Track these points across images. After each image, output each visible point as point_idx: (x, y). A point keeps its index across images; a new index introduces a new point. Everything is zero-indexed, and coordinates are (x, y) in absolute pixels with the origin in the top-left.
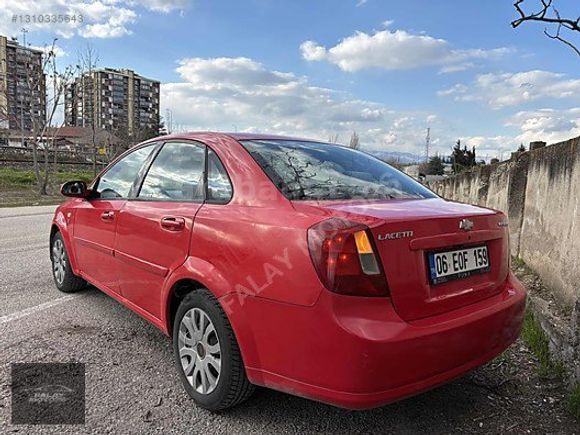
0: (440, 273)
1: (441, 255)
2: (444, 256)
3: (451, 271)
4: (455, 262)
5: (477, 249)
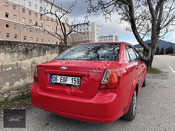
0: (53, 81)
1: (55, 76)
2: (57, 77)
3: (58, 82)
4: (61, 79)
5: (74, 78)
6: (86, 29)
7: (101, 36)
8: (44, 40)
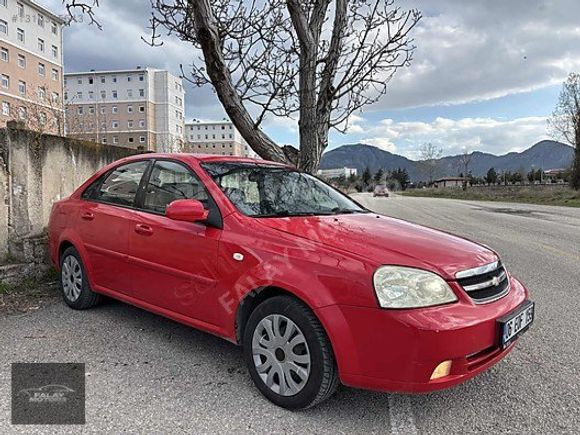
6: (136, 93)
7: (195, 123)
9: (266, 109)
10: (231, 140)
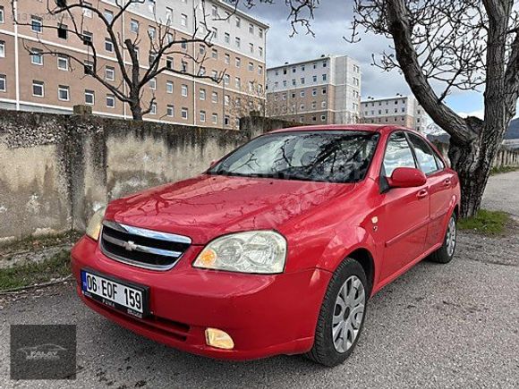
6: (320, 78)
7: (370, 100)
8: (191, 112)
9: (451, 84)
10: (404, 114)
